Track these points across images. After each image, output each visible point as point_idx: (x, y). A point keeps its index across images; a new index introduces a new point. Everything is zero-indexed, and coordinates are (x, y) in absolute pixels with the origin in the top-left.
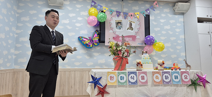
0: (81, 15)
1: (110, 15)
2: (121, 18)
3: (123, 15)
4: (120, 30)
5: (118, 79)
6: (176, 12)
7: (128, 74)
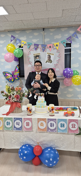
1: (28, 49)
2: (39, 51)
5: (5, 124)
7: (14, 120)
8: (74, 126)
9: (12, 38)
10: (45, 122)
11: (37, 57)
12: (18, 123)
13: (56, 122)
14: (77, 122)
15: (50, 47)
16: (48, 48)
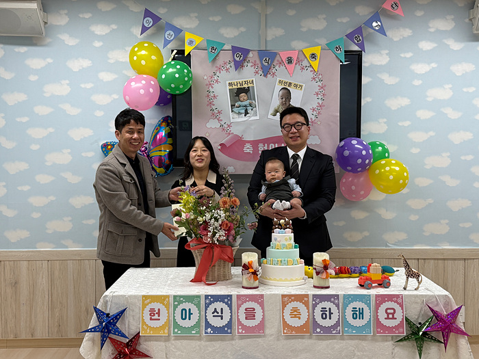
0: (112, 61)
1: (210, 64)
2: (249, 75)
3: (258, 62)
4: (245, 119)
5: (174, 316)
6: (475, 32)
7: (206, 304)
8: (391, 315)
9: (149, 22)
10: (306, 304)
11: (240, 93)
12: (219, 311)
13: (338, 306)
14: (399, 301)
15: (290, 61)
16: (281, 63)
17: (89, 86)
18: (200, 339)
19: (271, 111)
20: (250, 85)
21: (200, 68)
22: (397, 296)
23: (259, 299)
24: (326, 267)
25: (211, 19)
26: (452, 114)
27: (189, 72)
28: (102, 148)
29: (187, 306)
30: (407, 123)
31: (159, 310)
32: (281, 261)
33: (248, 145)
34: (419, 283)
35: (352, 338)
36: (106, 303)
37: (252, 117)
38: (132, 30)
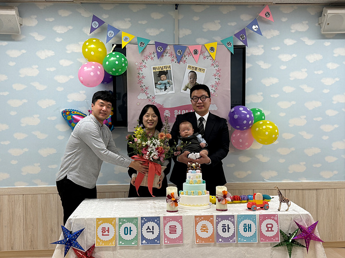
0: (69, 52)
1: (140, 54)
2: (167, 62)
3: (174, 53)
5: (119, 233)
6: (323, 33)
7: (141, 223)
8: (270, 228)
9: (96, 24)
10: (212, 222)
11: (161, 74)
12: (151, 228)
15: (196, 52)
16: (190, 54)
17: (52, 69)
18: (137, 248)
19: (183, 87)
20: (168, 69)
21: (133, 57)
22: (274, 215)
23: (179, 219)
24: (225, 196)
25: (140, 22)
26: (308, 89)
27: (125, 60)
28: (62, 114)
29: (128, 225)
30: (276, 96)
31: (108, 228)
32: (194, 192)
33: (167, 111)
34: (289, 206)
35: (243, 245)
36: (70, 224)
37: (169, 92)
38: (83, 30)
